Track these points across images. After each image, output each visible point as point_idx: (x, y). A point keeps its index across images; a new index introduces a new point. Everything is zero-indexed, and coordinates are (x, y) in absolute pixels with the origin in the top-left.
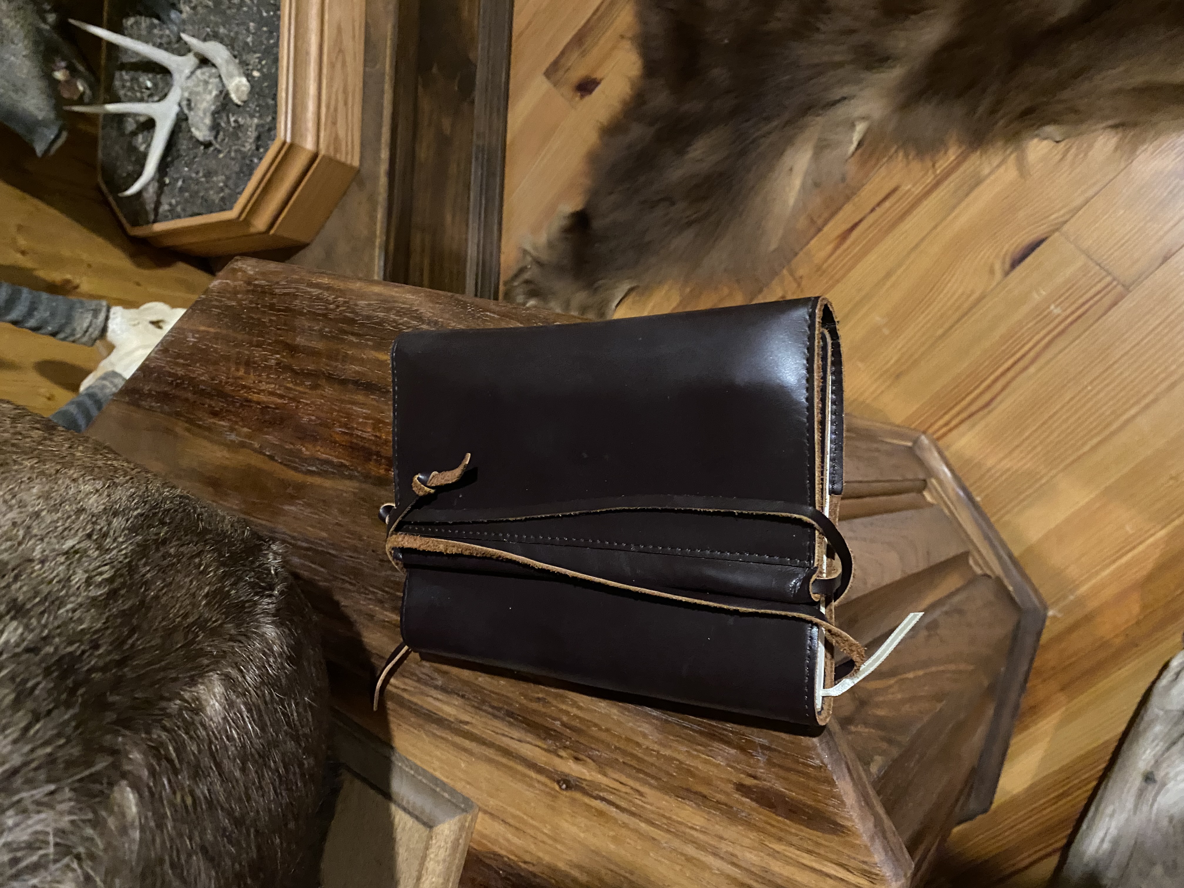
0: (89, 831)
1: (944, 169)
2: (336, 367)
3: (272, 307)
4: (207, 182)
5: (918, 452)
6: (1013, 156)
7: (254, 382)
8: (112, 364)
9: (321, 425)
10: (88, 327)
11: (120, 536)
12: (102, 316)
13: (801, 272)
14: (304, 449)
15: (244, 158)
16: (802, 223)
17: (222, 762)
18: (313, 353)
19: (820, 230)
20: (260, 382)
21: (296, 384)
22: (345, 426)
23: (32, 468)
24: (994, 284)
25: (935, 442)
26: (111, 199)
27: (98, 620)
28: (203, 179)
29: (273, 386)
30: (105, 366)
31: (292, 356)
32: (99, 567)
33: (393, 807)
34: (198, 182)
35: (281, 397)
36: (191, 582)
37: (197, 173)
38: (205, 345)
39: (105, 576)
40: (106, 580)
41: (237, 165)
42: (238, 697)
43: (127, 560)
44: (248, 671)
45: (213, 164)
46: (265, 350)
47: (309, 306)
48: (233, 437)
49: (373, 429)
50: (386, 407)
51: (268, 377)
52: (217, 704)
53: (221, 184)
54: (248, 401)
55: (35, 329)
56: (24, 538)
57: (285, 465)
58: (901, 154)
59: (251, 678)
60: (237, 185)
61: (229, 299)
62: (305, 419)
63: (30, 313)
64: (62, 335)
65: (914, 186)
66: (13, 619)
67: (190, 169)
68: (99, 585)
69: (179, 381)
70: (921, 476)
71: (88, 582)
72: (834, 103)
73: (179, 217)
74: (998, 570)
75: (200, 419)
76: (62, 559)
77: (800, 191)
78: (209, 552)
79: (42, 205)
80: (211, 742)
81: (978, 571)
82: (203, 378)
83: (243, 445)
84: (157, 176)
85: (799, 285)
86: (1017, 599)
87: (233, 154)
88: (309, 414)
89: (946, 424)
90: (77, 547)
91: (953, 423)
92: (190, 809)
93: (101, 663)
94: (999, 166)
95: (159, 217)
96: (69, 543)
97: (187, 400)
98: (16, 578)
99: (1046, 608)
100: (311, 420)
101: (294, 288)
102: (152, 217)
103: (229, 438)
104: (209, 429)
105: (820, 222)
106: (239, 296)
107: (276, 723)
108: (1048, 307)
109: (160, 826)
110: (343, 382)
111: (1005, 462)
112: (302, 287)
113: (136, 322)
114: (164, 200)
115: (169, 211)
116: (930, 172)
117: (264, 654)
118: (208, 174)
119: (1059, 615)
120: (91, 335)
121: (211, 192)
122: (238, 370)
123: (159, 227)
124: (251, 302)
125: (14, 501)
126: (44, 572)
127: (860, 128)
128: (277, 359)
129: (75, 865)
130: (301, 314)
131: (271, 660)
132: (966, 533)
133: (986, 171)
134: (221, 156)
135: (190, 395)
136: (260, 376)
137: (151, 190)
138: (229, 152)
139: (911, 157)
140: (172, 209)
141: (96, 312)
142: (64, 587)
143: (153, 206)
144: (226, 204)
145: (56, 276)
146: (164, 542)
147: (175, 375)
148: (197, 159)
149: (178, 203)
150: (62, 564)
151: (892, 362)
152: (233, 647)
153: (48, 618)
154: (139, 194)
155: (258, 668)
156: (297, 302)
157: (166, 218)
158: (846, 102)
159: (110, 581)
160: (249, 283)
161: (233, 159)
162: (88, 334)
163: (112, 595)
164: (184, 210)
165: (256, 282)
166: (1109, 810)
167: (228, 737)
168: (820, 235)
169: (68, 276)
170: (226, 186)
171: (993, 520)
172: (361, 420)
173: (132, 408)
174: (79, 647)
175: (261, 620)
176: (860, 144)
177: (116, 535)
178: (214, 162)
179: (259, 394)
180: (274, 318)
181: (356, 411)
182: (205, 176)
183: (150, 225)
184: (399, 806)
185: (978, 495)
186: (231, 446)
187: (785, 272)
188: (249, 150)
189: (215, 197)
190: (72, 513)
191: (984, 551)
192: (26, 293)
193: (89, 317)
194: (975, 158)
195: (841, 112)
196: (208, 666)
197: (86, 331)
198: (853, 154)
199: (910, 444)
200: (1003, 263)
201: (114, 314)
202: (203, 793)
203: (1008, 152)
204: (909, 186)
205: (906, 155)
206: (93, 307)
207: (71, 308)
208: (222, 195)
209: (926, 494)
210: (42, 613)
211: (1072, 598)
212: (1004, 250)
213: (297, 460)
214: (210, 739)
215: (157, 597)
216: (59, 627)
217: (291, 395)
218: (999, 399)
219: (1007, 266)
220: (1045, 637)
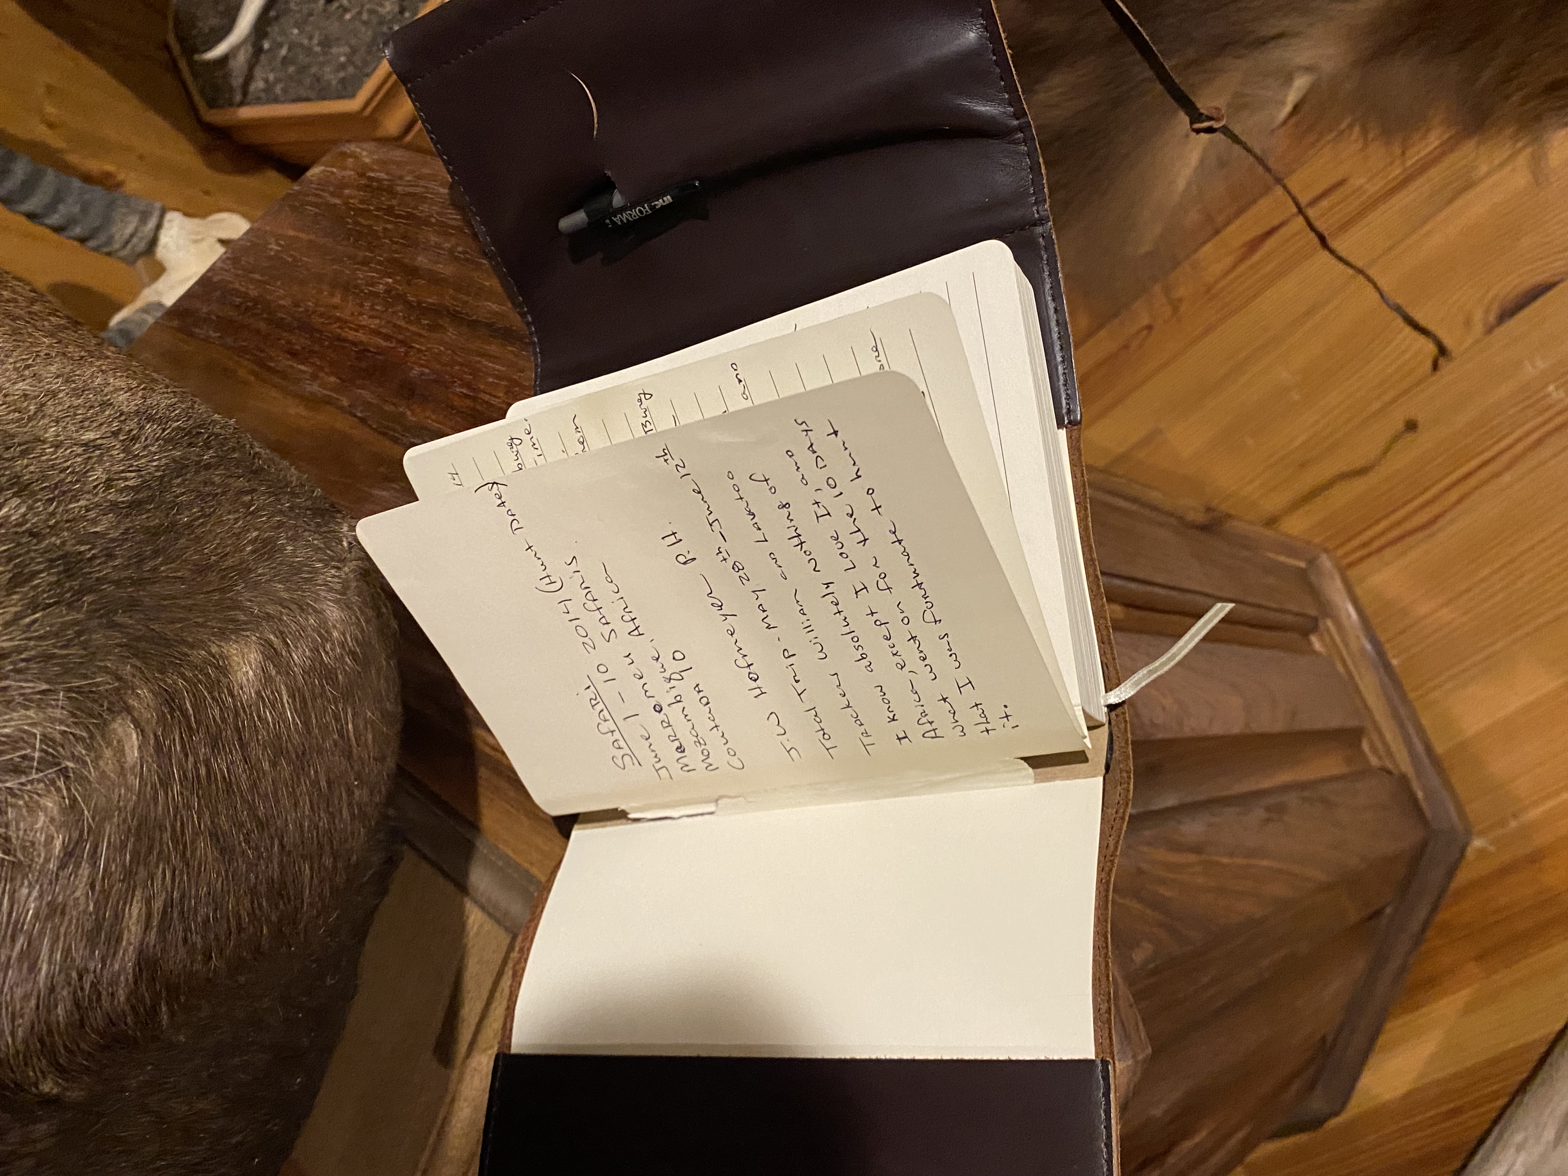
0: (80, 750)
1: (1421, 159)
2: (467, 302)
3: (390, 210)
4: (325, 53)
5: (1313, 578)
6: (1529, 150)
7: (352, 314)
8: (159, 293)
9: (436, 381)
10: (132, 236)
11: (153, 445)
12: (152, 224)
13: (1181, 292)
14: (409, 413)
15: (381, 23)
16: (1193, 216)
17: (248, 743)
18: (436, 280)
19: (1217, 232)
20: (361, 314)
21: (409, 322)
22: (468, 386)
23: (50, 346)
24: (1470, 341)
25: (1343, 571)
26: (183, 65)
27: (116, 527)
28: (318, 49)
29: (377, 321)
30: (148, 295)
31: (409, 283)
32: (123, 471)
33: (469, 905)
34: (309, 51)
35: (387, 337)
36: (236, 520)
37: (311, 38)
38: (291, 256)
39: (130, 483)
40: (132, 488)
41: (369, 33)
42: (278, 673)
43: (159, 474)
44: (297, 647)
45: (334, 27)
46: (372, 270)
47: (438, 213)
48: (315, 388)
49: (506, 393)
50: (527, 365)
51: (372, 308)
52: (251, 673)
53: (343, 59)
54: (339, 339)
55: (58, 229)
56: (35, 413)
57: (380, 433)
58: (1357, 129)
59: (299, 657)
60: (366, 63)
61: (333, 194)
62: (416, 371)
63: (52, 206)
64: (92, 243)
65: (1370, 179)
66: (15, 495)
67: (301, 32)
68: (121, 491)
69: (250, 304)
70: (1313, 612)
71: (109, 484)
72: (1263, 42)
73: (276, 100)
74: (1406, 766)
75: (271, 359)
76: (80, 450)
77: (1196, 168)
78: (264, 494)
79: (83, 60)
80: (237, 715)
81: (1374, 761)
82: (282, 302)
83: (328, 401)
84: (253, 39)
85: (1175, 310)
86: (1428, 814)
87: (365, 16)
88: (422, 366)
89: (1365, 545)
90: (99, 442)
91: (1376, 545)
92: (204, 781)
93: (115, 576)
94: (1502, 165)
95: (250, 97)
96: (90, 436)
97: (258, 332)
98: (24, 454)
99: (1469, 834)
100: (423, 374)
101: (423, 187)
102: (238, 98)
103: (309, 388)
104: (283, 375)
105: (1220, 219)
106: (347, 191)
107: (324, 729)
108: (1546, 385)
109: (165, 783)
110: (474, 324)
111: (1445, 610)
112: (432, 185)
113: (199, 237)
114: (258, 73)
115: (264, 90)
116: (1397, 162)
117: (320, 635)
118: (326, 43)
119: (1492, 849)
120: (135, 246)
121: (327, 69)
122: (332, 295)
123: (246, 113)
124: (362, 202)
125: (27, 372)
126: (56, 458)
127: (1301, 83)
128: (387, 284)
129: (61, 784)
130: (427, 223)
131: (328, 647)
132: (1363, 701)
133: (1484, 169)
134: (348, 16)
135: (262, 326)
136: (362, 305)
137: (242, 58)
138: (360, 13)
139: (1371, 136)
140: (269, 87)
141: (144, 216)
142: (77, 481)
143: (240, 80)
144: (347, 89)
145: (94, 166)
146: (208, 467)
147: (245, 295)
148: (311, 19)
149: (278, 80)
150: (79, 455)
151: (1297, 443)
152: (281, 613)
153: (56, 508)
154: (224, 60)
155: (311, 650)
156: (425, 207)
157: (258, 101)
158: (1282, 41)
159: (136, 489)
160: (362, 175)
161: (365, 23)
162: (129, 246)
163: (135, 506)
164: (285, 91)
165: (372, 174)
166: (1519, 1138)
167: (259, 717)
168: (1218, 238)
169: (109, 168)
170: (350, 61)
171: (1412, 695)
172: (491, 380)
173: (180, 336)
174: (90, 550)
175: (323, 594)
176: (1296, 108)
177: (148, 442)
178: (337, 24)
179: (357, 331)
180: (389, 226)
181: (486, 367)
182: (319, 44)
183: (232, 110)
184: (476, 902)
185: (1394, 657)
186: (313, 402)
187: (1157, 288)
188: (388, 13)
189: (331, 77)
190: (96, 404)
191: (1389, 736)
192: (50, 176)
193: (133, 222)
194: (1469, 147)
195: (1277, 54)
196: (246, 623)
197: (127, 242)
198: (1285, 122)
199: (1302, 565)
200: (1487, 311)
201: (170, 221)
202: (221, 769)
203: (1520, 144)
204: (1362, 181)
205: (1365, 132)
206: (141, 208)
207: (111, 206)
208: (342, 74)
209: (1314, 639)
210: (51, 500)
211: (1513, 824)
212: (1490, 295)
213: (398, 427)
214: (236, 711)
215: (189, 525)
216: (67, 521)
217: (400, 337)
218: (1448, 517)
219: (1492, 318)
220: (1462, 877)
